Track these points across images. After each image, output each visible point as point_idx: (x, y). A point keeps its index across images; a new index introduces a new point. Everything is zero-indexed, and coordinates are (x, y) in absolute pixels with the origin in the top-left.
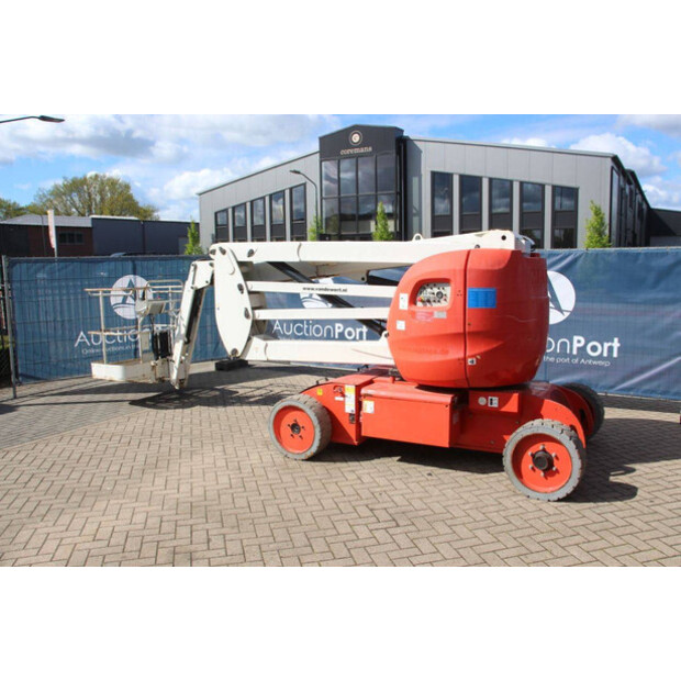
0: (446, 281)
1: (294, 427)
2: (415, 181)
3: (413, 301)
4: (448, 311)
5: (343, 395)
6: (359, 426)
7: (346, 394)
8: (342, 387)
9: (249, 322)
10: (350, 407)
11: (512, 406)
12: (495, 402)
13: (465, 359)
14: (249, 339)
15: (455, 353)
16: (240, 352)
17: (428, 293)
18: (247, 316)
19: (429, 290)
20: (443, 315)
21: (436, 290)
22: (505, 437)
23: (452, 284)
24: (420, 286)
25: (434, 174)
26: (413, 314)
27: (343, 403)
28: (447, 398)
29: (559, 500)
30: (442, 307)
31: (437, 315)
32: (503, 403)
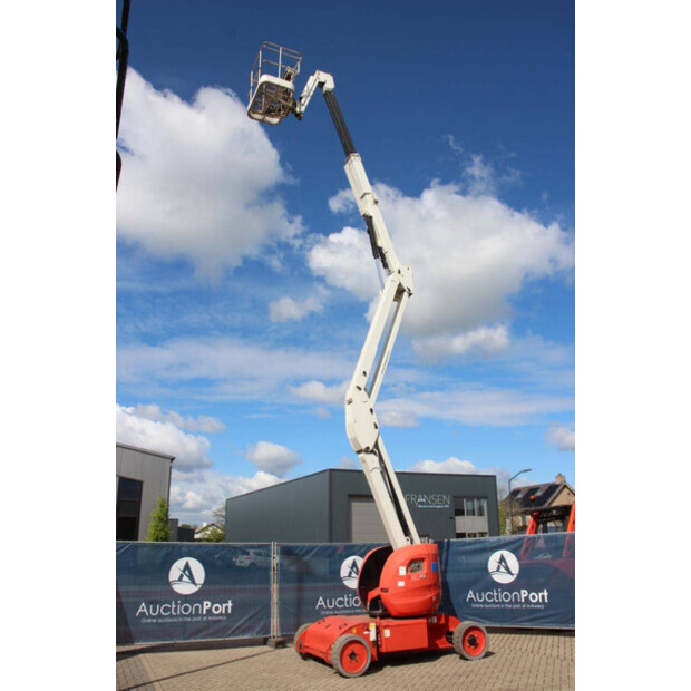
0: (423, 560)
1: (353, 655)
4: (427, 574)
5: (368, 630)
10: (373, 637)
15: (428, 596)
17: (413, 566)
22: (437, 642)
26: (409, 577)
27: (368, 635)
28: (424, 620)
30: (423, 573)
32: (439, 619)
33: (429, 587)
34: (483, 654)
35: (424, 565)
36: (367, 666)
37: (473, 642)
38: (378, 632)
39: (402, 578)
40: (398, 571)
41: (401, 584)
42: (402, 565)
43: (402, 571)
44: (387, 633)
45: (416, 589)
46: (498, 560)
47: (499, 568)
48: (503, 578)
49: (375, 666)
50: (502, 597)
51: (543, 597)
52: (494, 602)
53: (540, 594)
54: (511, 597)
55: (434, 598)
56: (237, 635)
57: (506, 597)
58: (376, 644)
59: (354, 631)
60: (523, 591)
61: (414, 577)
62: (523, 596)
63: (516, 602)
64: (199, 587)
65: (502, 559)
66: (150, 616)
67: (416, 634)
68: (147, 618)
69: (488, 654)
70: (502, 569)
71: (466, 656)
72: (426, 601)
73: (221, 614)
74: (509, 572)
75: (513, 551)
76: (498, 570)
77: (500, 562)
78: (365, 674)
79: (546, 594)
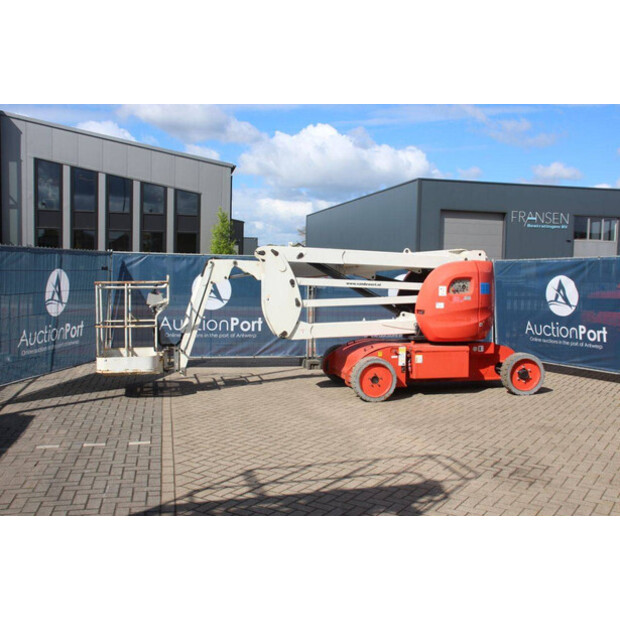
0: (469, 279)
1: (375, 379)
2: (12, 166)
3: (448, 291)
4: (472, 296)
5: (397, 354)
6: (408, 374)
7: (400, 353)
8: (397, 348)
9: (299, 309)
10: (402, 361)
11: (491, 350)
12: (482, 349)
13: (478, 324)
14: (298, 323)
15: (473, 320)
16: (289, 334)
17: (457, 285)
18: (298, 304)
19: (457, 284)
20: (469, 298)
21: (461, 284)
23: (473, 281)
24: (454, 282)
25: (37, 162)
26: (450, 298)
27: (397, 360)
28: (467, 348)
29: (535, 393)
31: (466, 298)
32: (486, 349)
33: (475, 311)
34: (536, 390)
35: (471, 286)
36: (391, 391)
37: (525, 376)
38: (409, 358)
39: (441, 299)
40: (437, 290)
41: (440, 305)
42: (443, 284)
43: (443, 291)
44: (419, 359)
45: (459, 313)
46: (556, 287)
47: (557, 297)
48: (562, 310)
49: (401, 392)
50: (559, 331)
51: (601, 335)
52: (551, 337)
53: (599, 332)
54: (569, 332)
55: (480, 325)
56: (269, 354)
57: (564, 332)
58: (406, 369)
59: (380, 354)
60: (581, 327)
61: (456, 298)
62: (581, 333)
63: (574, 339)
64: (225, 302)
65: (561, 287)
66: (174, 331)
67: (456, 363)
68: (171, 332)
69: (542, 390)
70: (560, 299)
71: (514, 390)
72: (470, 326)
73: (250, 332)
74: (567, 302)
75: (572, 277)
76: (556, 300)
77: (558, 291)
78: (388, 400)
79: (604, 332)
